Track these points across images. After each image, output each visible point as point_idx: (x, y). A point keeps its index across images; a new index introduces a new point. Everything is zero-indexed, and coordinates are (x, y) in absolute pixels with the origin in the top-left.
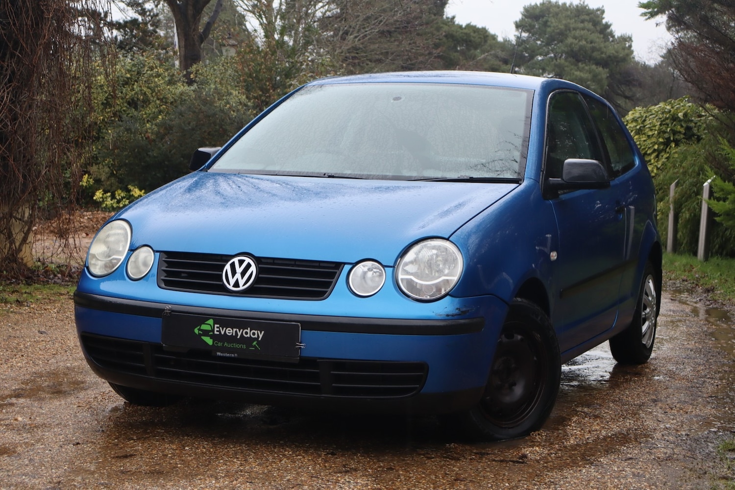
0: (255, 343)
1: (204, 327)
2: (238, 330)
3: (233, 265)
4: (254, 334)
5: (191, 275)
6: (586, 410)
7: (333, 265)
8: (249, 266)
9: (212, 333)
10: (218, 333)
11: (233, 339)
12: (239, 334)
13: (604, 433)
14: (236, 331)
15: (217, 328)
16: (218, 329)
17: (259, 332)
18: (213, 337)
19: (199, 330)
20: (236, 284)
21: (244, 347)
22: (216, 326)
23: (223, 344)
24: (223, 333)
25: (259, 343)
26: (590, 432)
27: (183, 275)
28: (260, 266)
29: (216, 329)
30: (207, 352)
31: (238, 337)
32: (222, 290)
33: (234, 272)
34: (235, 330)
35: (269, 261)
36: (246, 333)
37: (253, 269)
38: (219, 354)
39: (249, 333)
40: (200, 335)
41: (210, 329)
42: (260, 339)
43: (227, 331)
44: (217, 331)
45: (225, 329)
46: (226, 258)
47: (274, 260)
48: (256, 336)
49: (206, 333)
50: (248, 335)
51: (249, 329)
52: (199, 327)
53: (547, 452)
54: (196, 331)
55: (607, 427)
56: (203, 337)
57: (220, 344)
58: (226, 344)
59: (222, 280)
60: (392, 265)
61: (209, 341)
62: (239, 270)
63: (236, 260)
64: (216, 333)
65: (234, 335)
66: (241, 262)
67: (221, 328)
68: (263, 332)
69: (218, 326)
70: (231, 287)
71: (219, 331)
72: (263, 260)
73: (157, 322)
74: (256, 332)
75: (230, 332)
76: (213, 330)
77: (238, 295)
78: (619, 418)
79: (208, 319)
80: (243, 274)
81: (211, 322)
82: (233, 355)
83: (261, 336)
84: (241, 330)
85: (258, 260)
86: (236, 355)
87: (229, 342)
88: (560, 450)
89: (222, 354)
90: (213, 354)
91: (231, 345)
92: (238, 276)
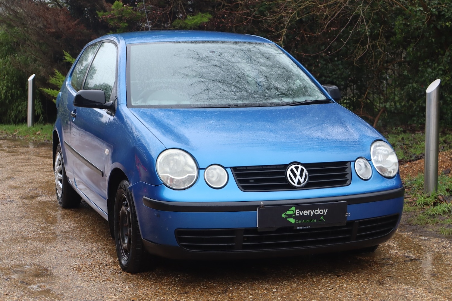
0: (322, 217)
1: (289, 212)
2: (311, 211)
3: (292, 171)
4: (321, 212)
5: (256, 181)
9: (294, 216)
10: (298, 215)
11: (308, 217)
12: (312, 213)
14: (310, 212)
15: (298, 211)
16: (298, 212)
17: (324, 210)
18: (295, 218)
19: (285, 215)
20: (299, 182)
21: (315, 221)
22: (297, 210)
23: (302, 222)
24: (301, 214)
25: (324, 217)
27: (252, 181)
29: (297, 213)
30: (291, 228)
31: (312, 215)
34: (309, 211)
36: (317, 212)
37: (305, 171)
38: (298, 228)
39: (318, 212)
40: (286, 218)
41: (293, 213)
42: (325, 215)
43: (304, 213)
44: (298, 214)
45: (303, 211)
48: (323, 213)
49: (290, 216)
50: (318, 213)
51: (318, 209)
52: (285, 213)
54: (283, 216)
56: (289, 219)
57: (300, 222)
58: (303, 221)
61: (292, 221)
62: (298, 173)
64: (297, 215)
65: (309, 214)
66: (297, 168)
67: (300, 212)
68: (327, 210)
69: (298, 210)
70: (296, 185)
71: (299, 214)
73: (256, 214)
74: (323, 210)
75: (306, 213)
76: (295, 214)
79: (292, 207)
81: (293, 208)
82: (307, 227)
83: (325, 213)
84: (314, 211)
86: (309, 227)
87: (305, 220)
90: (294, 229)
91: (307, 221)
92: (298, 177)
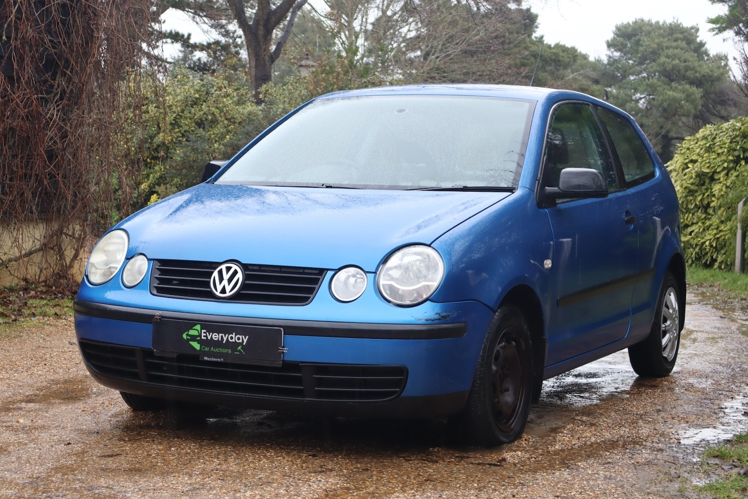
0: (239, 348)
1: (192, 332)
2: (223, 335)
3: (220, 272)
4: (239, 339)
5: (182, 282)
6: (584, 418)
7: (317, 272)
8: (236, 272)
9: (199, 338)
10: (205, 338)
11: (219, 344)
12: (225, 339)
13: (593, 439)
14: (222, 337)
15: (204, 333)
16: (205, 335)
17: (243, 337)
18: (201, 342)
19: (187, 335)
20: (223, 291)
21: (230, 351)
22: (203, 331)
23: (210, 349)
24: (209, 338)
25: (243, 347)
26: (578, 438)
27: (175, 282)
28: (246, 272)
29: (203, 334)
30: (195, 357)
31: (224, 342)
32: (209, 296)
33: (221, 279)
34: (220, 335)
35: (256, 268)
36: (232, 338)
37: (240, 275)
38: (206, 358)
39: (234, 338)
40: (188, 340)
41: (198, 334)
42: (244, 344)
43: (213, 337)
44: (204, 336)
45: (211, 334)
46: (214, 265)
47: (261, 267)
48: (241, 341)
49: (193, 338)
50: (233, 340)
51: (234, 334)
52: (187, 333)
53: (528, 456)
54: (185, 336)
55: (598, 434)
56: (192, 343)
57: (207, 349)
58: (212, 349)
59: (209, 287)
60: (374, 271)
61: (196, 346)
62: (226, 277)
63: (223, 267)
64: (203, 338)
65: (220, 339)
66: (228, 269)
67: (207, 333)
68: (247, 337)
69: (205, 331)
70: (218, 294)
71: (206, 336)
72: (250, 267)
73: (150, 327)
74: (241, 337)
75: (216, 337)
76: (200, 336)
77: (225, 301)
78: (616, 426)
79: (196, 324)
80: (230, 280)
81: (198, 327)
82: (219, 360)
83: (245, 341)
84: (227, 335)
85: (245, 267)
86: (222, 359)
87: (215, 347)
88: (541, 455)
89: (209, 359)
90: (200, 359)
91: (217, 350)
92: (225, 282)
